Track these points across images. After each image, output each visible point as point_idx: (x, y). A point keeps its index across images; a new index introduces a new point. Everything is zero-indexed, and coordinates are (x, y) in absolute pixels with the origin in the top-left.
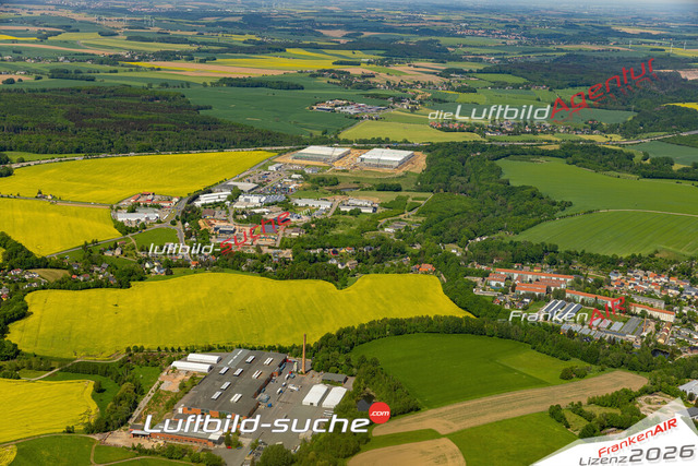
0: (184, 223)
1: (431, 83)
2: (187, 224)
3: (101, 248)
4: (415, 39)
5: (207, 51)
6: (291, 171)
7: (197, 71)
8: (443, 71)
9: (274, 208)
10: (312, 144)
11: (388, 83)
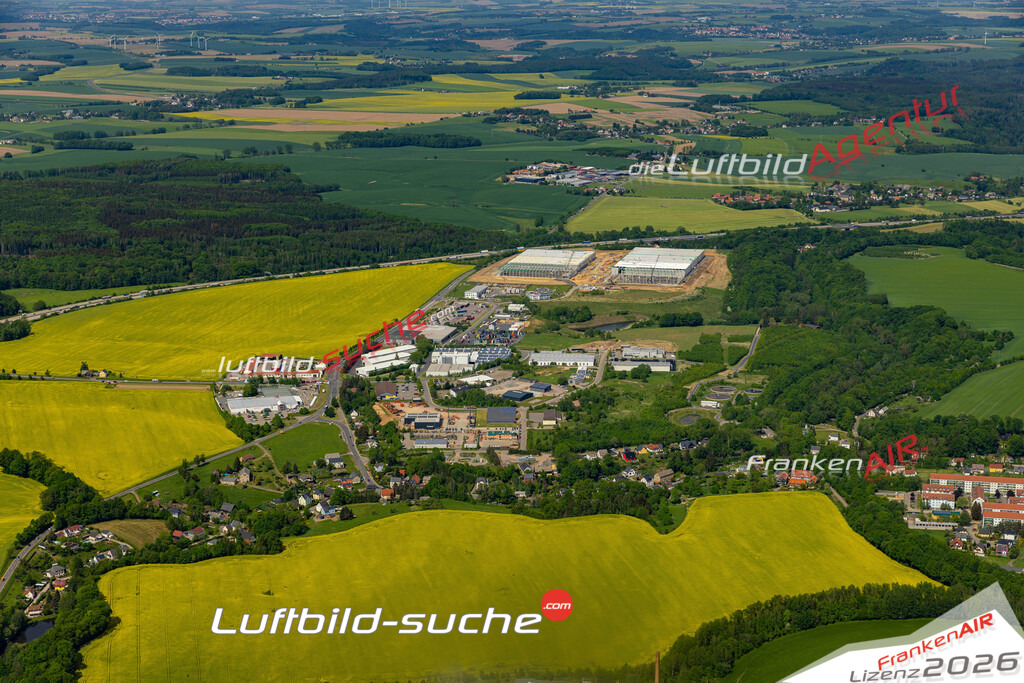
0: (348, 411)
1: (685, 124)
2: (354, 414)
3: (211, 470)
4: (633, 49)
5: (302, 87)
6: (504, 298)
7: (296, 123)
8: (699, 99)
9: (497, 372)
10: (527, 245)
11: (616, 126)
